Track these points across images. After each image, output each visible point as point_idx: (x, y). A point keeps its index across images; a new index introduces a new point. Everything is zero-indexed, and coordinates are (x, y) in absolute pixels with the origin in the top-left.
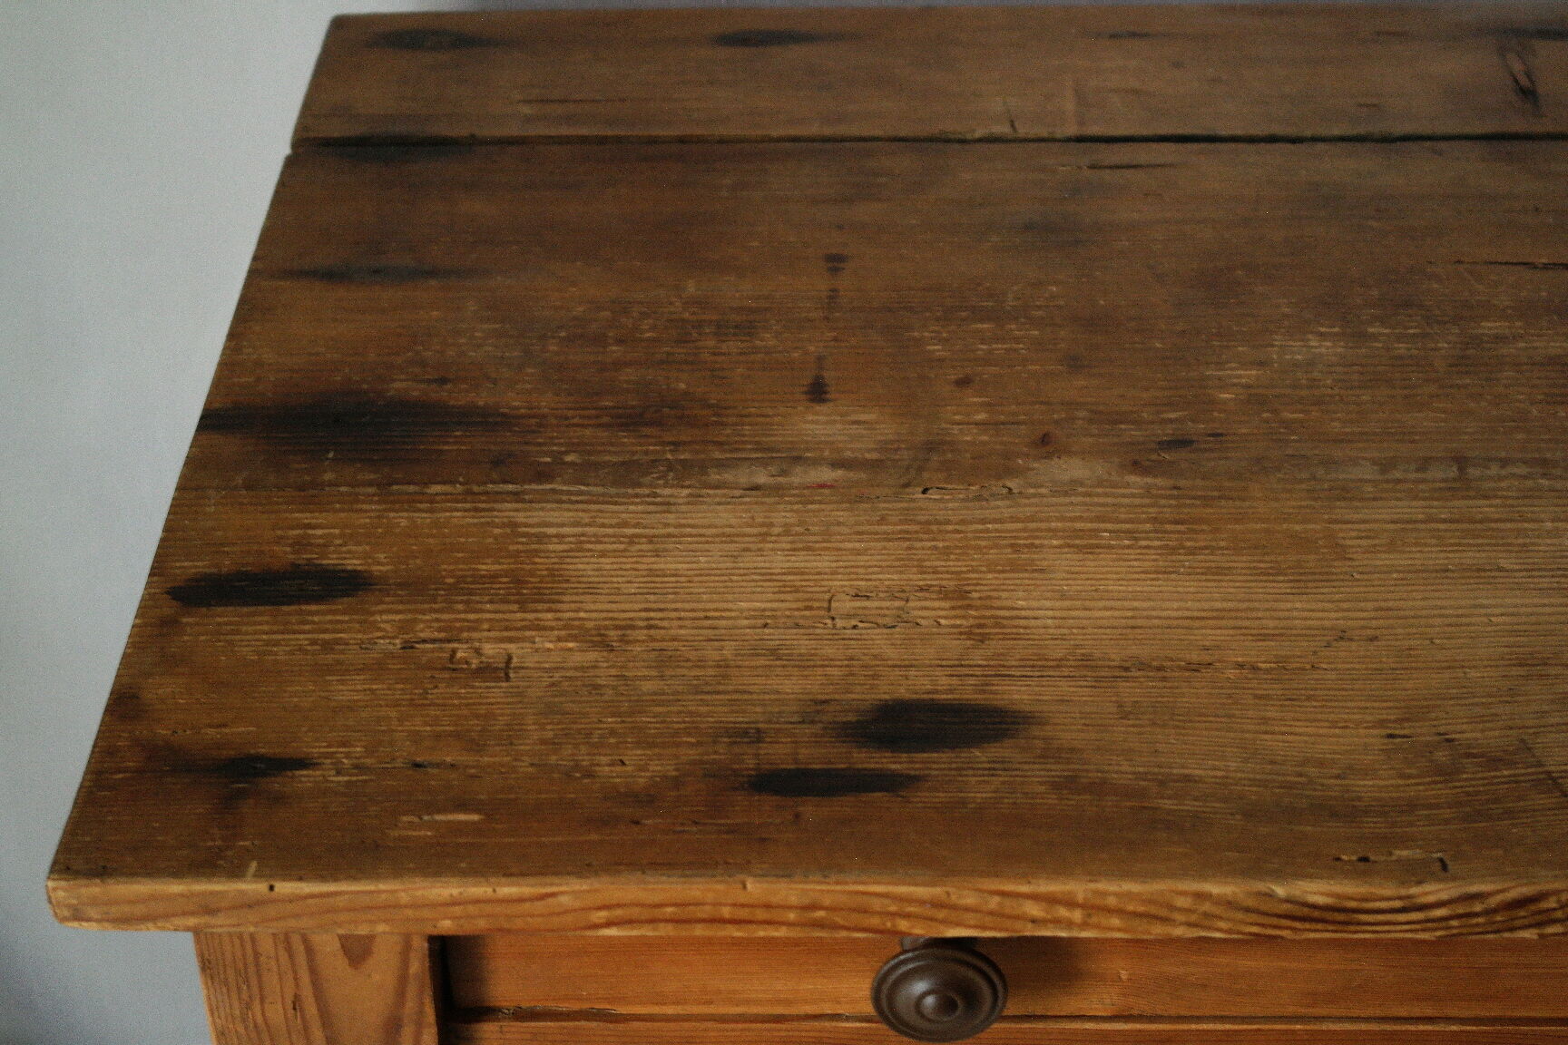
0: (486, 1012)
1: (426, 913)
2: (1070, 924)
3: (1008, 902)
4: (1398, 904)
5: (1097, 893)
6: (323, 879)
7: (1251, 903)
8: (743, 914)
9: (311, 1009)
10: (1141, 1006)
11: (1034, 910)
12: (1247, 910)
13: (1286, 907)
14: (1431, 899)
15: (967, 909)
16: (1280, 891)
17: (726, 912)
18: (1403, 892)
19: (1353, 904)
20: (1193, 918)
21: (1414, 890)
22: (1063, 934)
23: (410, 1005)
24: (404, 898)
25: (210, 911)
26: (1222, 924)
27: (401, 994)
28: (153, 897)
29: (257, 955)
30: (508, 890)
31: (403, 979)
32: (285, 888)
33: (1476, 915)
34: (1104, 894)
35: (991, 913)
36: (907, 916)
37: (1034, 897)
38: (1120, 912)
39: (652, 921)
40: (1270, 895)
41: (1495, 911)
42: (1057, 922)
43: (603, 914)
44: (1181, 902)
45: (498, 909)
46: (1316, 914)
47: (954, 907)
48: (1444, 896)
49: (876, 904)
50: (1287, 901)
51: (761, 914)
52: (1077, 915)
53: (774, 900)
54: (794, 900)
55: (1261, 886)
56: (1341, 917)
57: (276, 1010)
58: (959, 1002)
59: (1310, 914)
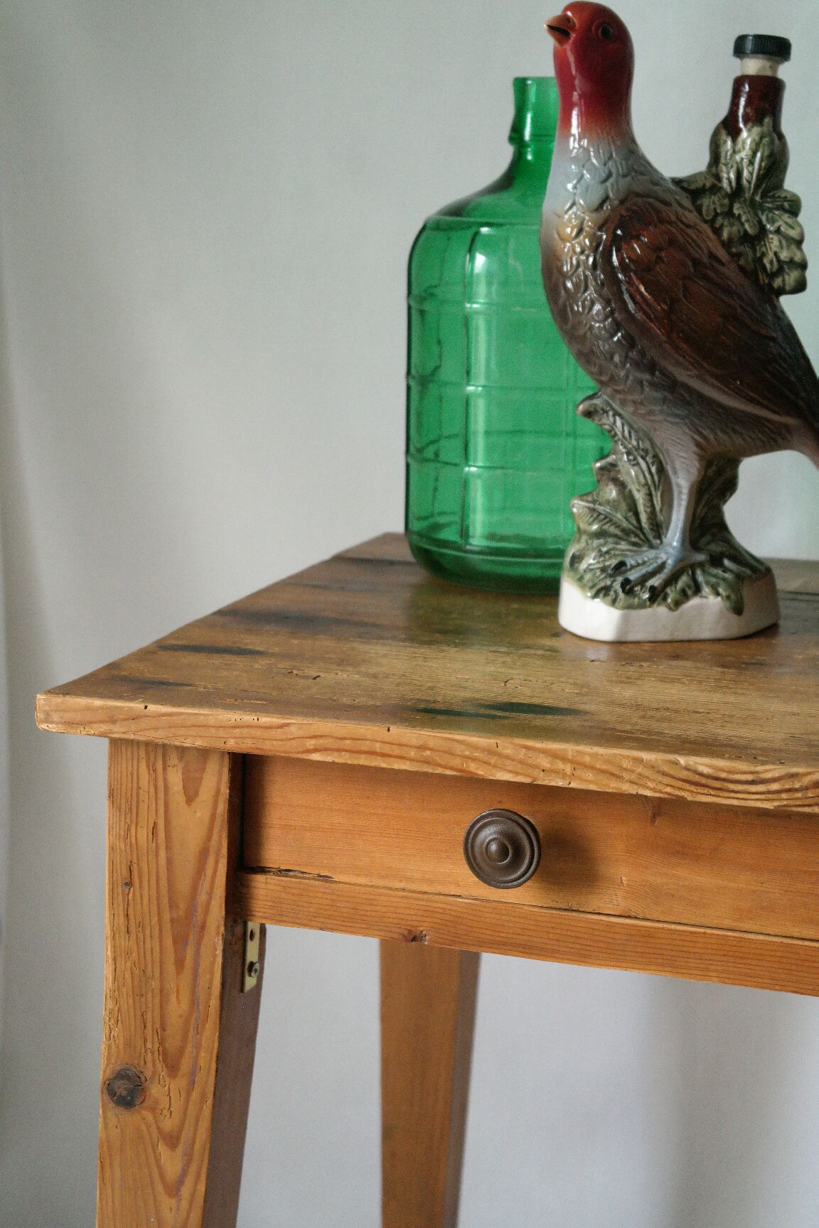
1: (221, 733)
2: (564, 775)
3: (530, 754)
4: (750, 777)
5: (579, 752)
6: (173, 706)
7: (665, 768)
8: (387, 749)
9: (161, 834)
10: (636, 908)
11: (545, 762)
12: (664, 774)
13: (684, 774)
14: (769, 775)
15: (507, 757)
16: (682, 760)
17: (377, 747)
18: (753, 769)
19: (723, 775)
20: (633, 777)
21: (760, 768)
22: (560, 783)
24: (212, 721)
25: (113, 721)
26: (650, 784)
27: (211, 829)
28: (88, 708)
29: (139, 788)
30: (265, 720)
31: (213, 816)
32: (153, 708)
33: (796, 790)
34: (583, 753)
35: (521, 762)
36: (474, 759)
37: (544, 752)
38: (592, 768)
39: (338, 750)
40: (676, 763)
41: (807, 788)
42: (556, 772)
43: (313, 742)
44: (625, 764)
45: (259, 733)
46: (704, 781)
47: (500, 755)
48: (776, 774)
49: (458, 749)
50: (687, 769)
51: (396, 751)
52: (568, 769)
53: (404, 741)
54: (414, 742)
55: (672, 757)
56: (717, 784)
57: (143, 834)
58: (511, 851)
59: (701, 781)
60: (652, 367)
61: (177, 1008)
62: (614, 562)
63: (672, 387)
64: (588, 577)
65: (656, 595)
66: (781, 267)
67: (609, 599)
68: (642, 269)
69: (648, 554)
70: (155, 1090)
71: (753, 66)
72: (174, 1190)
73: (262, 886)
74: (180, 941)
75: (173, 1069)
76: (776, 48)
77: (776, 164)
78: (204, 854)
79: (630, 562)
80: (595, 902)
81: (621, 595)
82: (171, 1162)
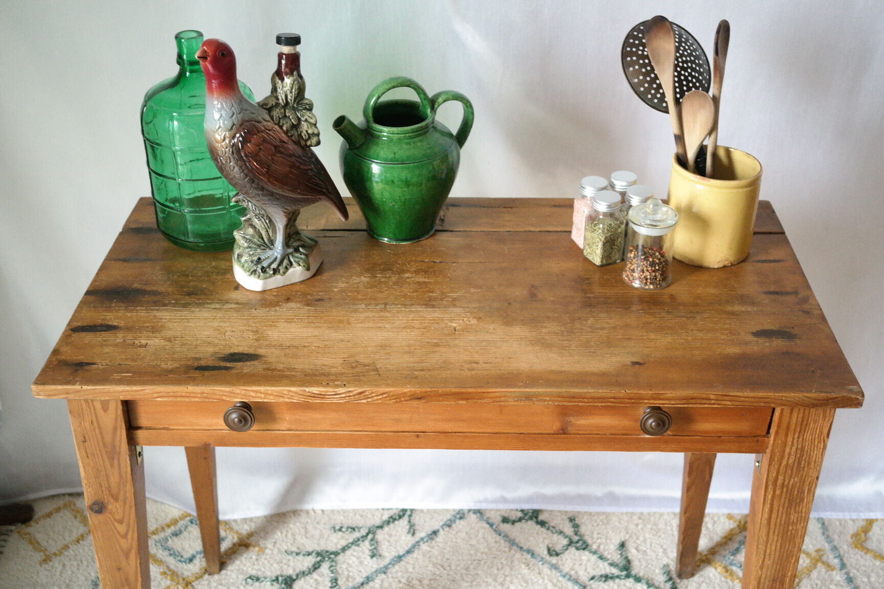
0: (139, 428)
1: (117, 394)
2: (262, 398)
3: (247, 392)
4: (333, 393)
5: (266, 390)
6: (93, 385)
7: (301, 393)
8: (188, 395)
9: (95, 424)
10: (293, 427)
11: (253, 394)
12: (300, 395)
13: (309, 394)
14: (341, 392)
15: (238, 394)
16: (307, 390)
17: (184, 394)
18: (334, 390)
19: (323, 393)
20: (289, 396)
21: (337, 390)
22: (260, 401)
23: (119, 420)
24: (112, 390)
25: (68, 393)
26: (296, 398)
27: (116, 420)
28: (55, 390)
29: (82, 409)
30: (135, 388)
31: (117, 416)
32: (85, 387)
33: (351, 396)
34: (268, 390)
35: (243, 395)
36: (224, 395)
37: (252, 391)
38: (272, 395)
39: (168, 397)
40: (305, 391)
41: (355, 395)
42: (258, 397)
43: (156, 394)
44: (285, 392)
45: (133, 393)
46: (316, 396)
47: (234, 393)
48: (343, 391)
49: (217, 392)
50: (309, 392)
51: (192, 395)
52: (263, 396)
53: (195, 391)
54: (199, 391)
55: (302, 389)
56: (322, 396)
57: (87, 425)
58: (243, 420)
59: (315, 396)
60: (262, 189)
61: (114, 479)
62: (256, 258)
63: (272, 194)
64: (246, 265)
65: (276, 271)
66: (310, 136)
67: (257, 276)
68: (255, 156)
69: (269, 253)
70: (110, 507)
71: (286, 49)
72: (125, 536)
73: (140, 434)
74: (111, 459)
75: (116, 499)
76: (294, 41)
77: (301, 91)
78: (115, 429)
79: (262, 258)
80: (277, 427)
81: (262, 274)
82: (122, 529)
